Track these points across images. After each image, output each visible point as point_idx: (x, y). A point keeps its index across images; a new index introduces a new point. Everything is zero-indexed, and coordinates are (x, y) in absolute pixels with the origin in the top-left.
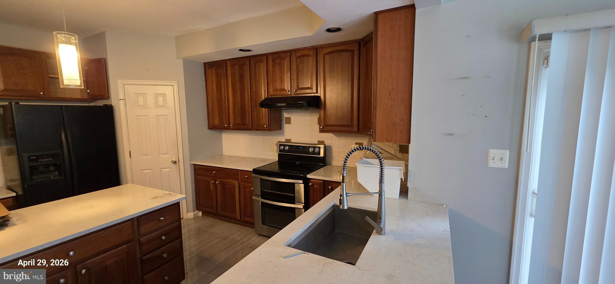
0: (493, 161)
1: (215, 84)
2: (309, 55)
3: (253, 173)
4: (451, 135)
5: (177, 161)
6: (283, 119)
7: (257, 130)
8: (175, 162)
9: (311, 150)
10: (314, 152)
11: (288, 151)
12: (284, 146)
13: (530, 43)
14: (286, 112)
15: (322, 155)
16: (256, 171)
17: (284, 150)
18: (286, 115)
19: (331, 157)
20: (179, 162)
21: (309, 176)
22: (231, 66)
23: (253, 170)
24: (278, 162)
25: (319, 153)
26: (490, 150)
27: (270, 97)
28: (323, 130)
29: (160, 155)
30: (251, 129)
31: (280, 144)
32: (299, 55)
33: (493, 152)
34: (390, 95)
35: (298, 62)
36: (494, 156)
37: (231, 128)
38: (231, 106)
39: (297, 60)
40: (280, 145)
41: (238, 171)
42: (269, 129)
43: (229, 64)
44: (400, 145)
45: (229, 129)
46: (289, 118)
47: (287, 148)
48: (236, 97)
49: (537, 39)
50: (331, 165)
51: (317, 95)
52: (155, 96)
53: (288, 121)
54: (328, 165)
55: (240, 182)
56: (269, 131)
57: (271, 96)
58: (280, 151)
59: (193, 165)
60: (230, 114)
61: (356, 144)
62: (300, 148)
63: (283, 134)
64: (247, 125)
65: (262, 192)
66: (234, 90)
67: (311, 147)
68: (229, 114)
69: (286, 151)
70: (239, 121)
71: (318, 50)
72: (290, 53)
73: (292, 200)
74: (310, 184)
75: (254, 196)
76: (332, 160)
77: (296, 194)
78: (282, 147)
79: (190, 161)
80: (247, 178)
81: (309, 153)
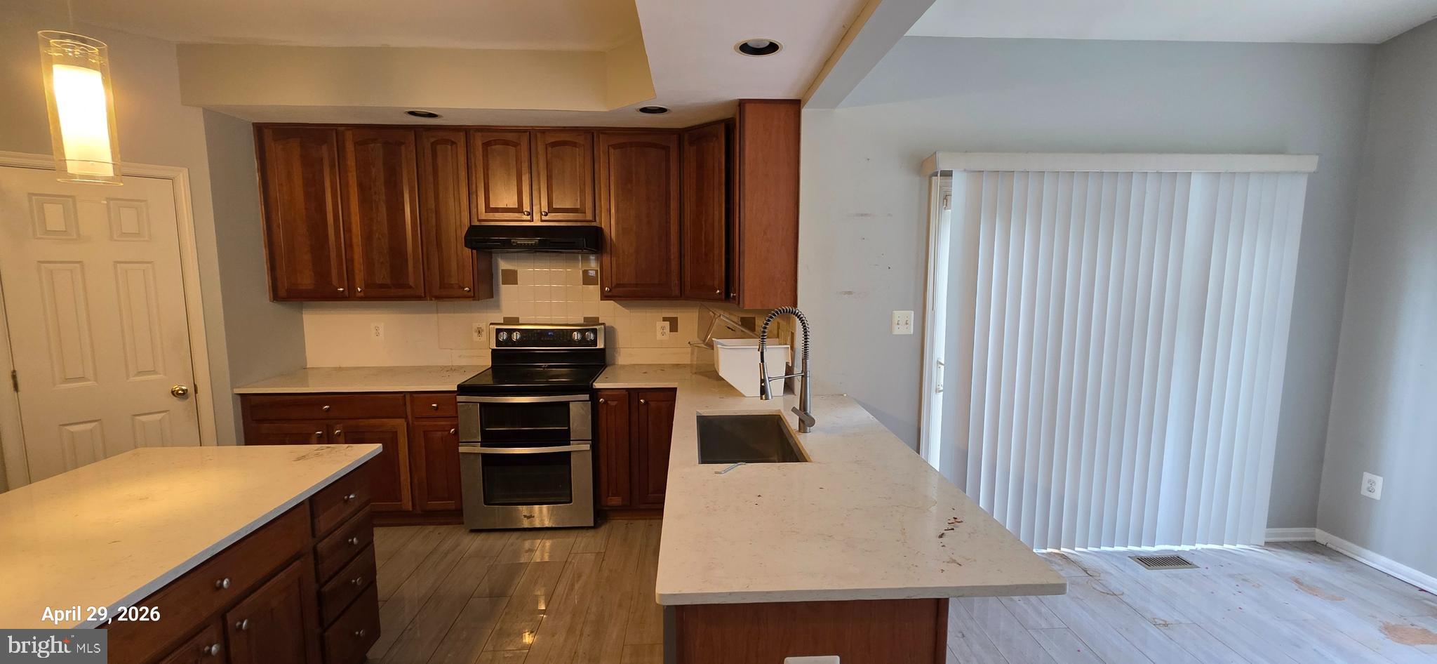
0: (898, 326)
1: (298, 181)
2: (576, 143)
3: (458, 395)
4: (850, 293)
5: (191, 390)
6: (497, 273)
7: (438, 298)
8: (183, 395)
9: (576, 336)
10: (584, 341)
11: (519, 343)
12: (510, 332)
13: (931, 177)
14: (505, 259)
15: (600, 345)
16: (463, 389)
17: (509, 341)
18: (503, 265)
19: (614, 349)
20: (196, 391)
21: (597, 385)
22: (356, 144)
23: (459, 386)
24: (491, 370)
25: (594, 342)
26: (895, 312)
27: (477, 223)
28: (610, 294)
29: (128, 377)
30: (423, 295)
31: (497, 329)
32: (553, 140)
33: (899, 315)
34: (765, 233)
35: (549, 156)
36: (899, 319)
37: (359, 295)
38: (357, 239)
39: (546, 148)
40: (498, 331)
41: (405, 396)
42: (474, 297)
43: (349, 135)
44: (741, 318)
45: (349, 297)
46: (514, 273)
47: (516, 336)
48: (375, 221)
49: (939, 175)
50: (614, 364)
51: (594, 224)
52: (108, 205)
53: (511, 278)
54: (610, 365)
55: (410, 422)
56: (474, 300)
57: (479, 221)
58: (498, 343)
59: (239, 397)
60: (352, 261)
61: (665, 319)
62: (550, 334)
63: (497, 306)
64: (411, 287)
65: (483, 433)
66: (365, 201)
67: (575, 330)
68: (350, 261)
69: (514, 344)
70: (382, 276)
71: (595, 135)
72: (530, 133)
73: (564, 438)
74: (601, 400)
75: (462, 446)
76: (617, 355)
77: (573, 424)
78: (504, 336)
79: (232, 388)
80: (436, 408)
81: (571, 342)
